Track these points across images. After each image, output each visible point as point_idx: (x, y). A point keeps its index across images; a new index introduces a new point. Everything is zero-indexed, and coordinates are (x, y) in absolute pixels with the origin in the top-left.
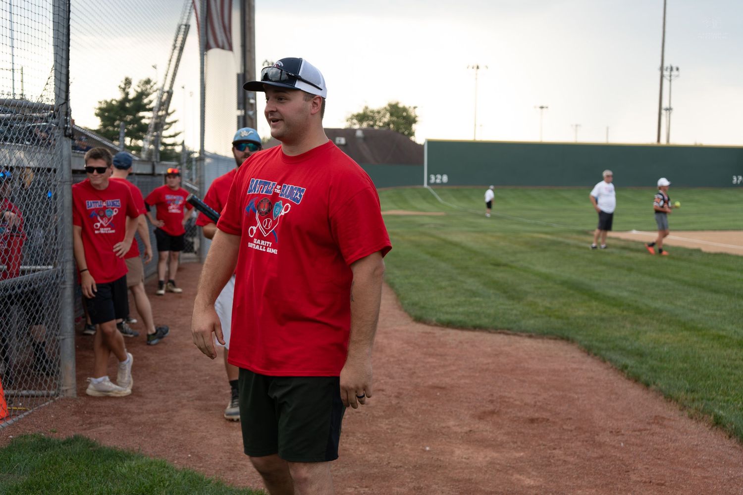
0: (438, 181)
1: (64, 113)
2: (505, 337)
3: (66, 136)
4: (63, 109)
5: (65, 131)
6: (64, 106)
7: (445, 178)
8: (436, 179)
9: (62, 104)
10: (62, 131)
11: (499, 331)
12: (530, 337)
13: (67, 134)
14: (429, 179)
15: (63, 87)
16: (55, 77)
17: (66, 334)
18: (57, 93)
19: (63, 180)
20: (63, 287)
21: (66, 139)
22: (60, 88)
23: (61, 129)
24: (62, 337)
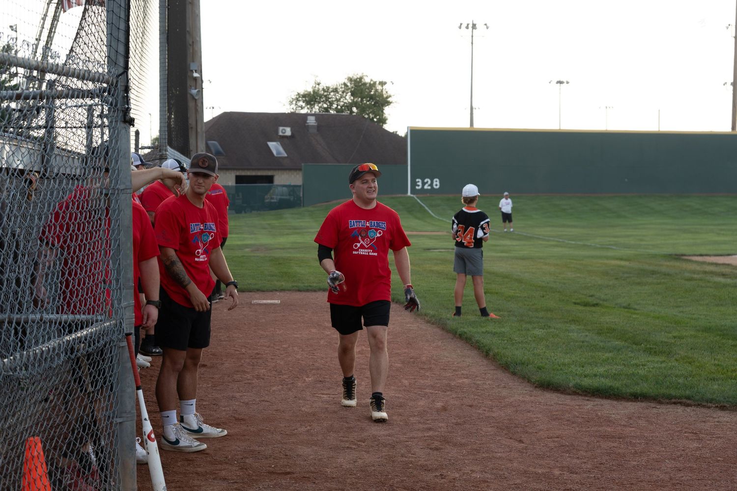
0: (426, 187)
1: (123, 88)
2: (689, 409)
3: (125, 121)
4: (121, 84)
5: (125, 115)
6: (123, 77)
7: (437, 183)
8: (424, 184)
9: (121, 75)
10: (121, 114)
11: (673, 400)
12: (723, 408)
13: (127, 118)
14: (414, 184)
15: (121, 49)
16: (111, 34)
17: (124, 415)
18: (114, 58)
19: (122, 187)
20: (121, 346)
21: (125, 126)
22: (117, 52)
23: (119, 111)
24: (119, 420)
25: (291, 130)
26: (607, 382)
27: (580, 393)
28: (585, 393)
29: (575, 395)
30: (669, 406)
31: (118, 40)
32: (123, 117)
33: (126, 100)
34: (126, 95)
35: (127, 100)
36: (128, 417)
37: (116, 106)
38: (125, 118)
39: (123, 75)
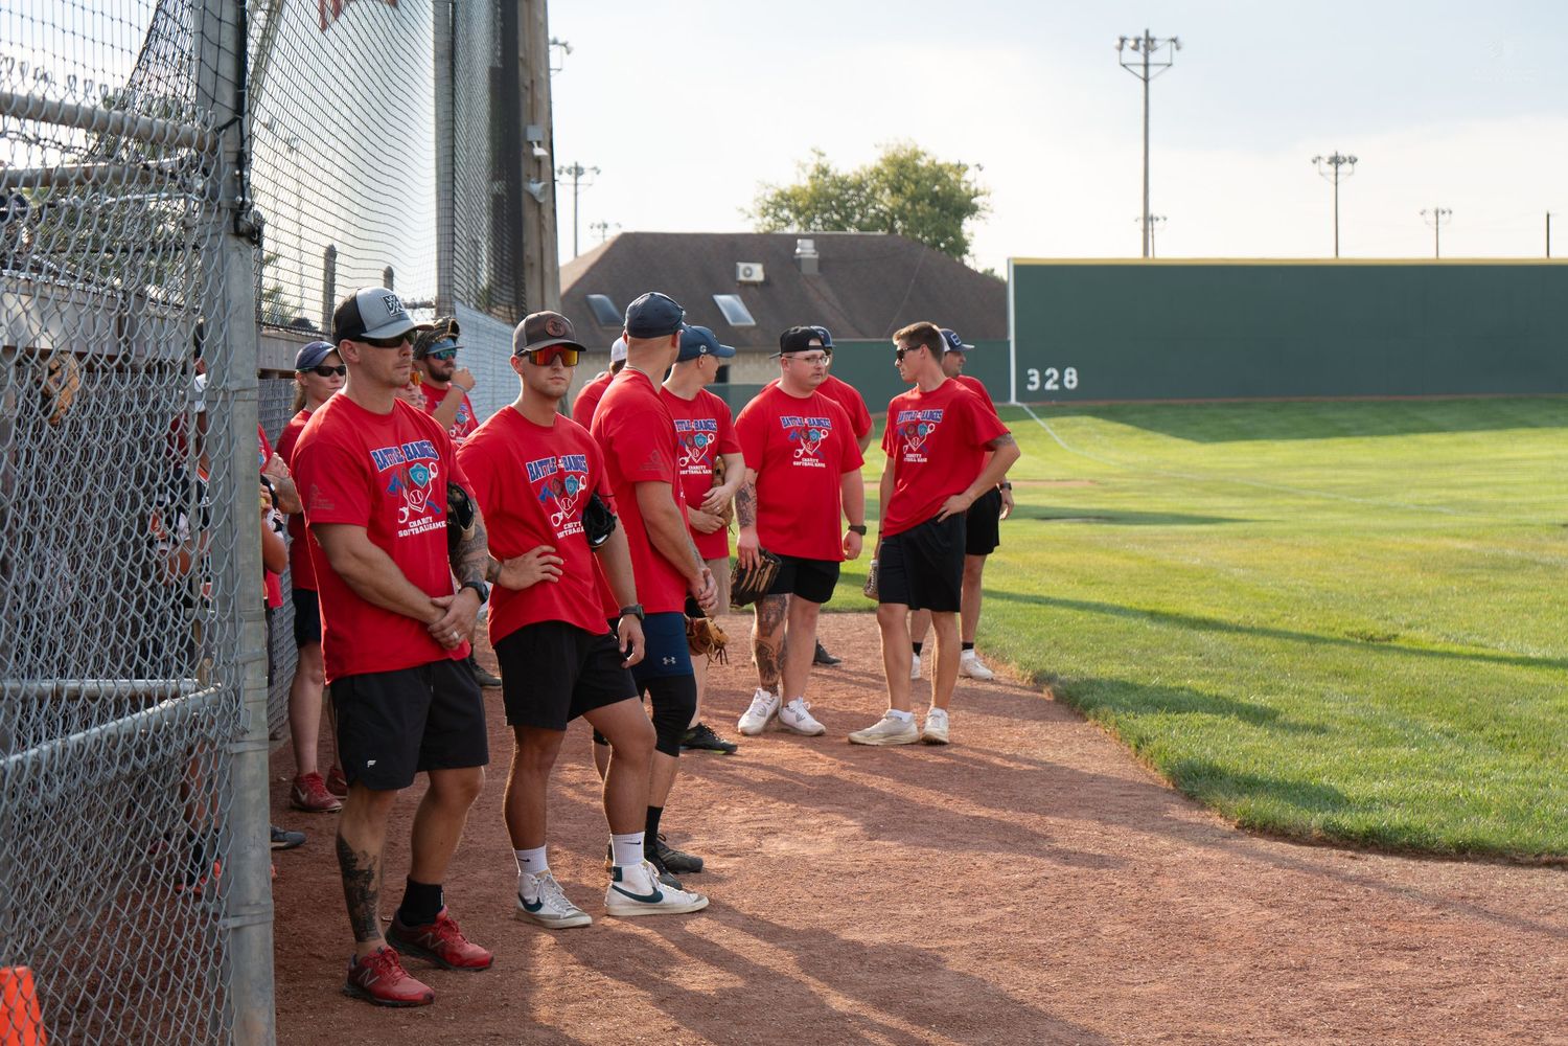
0: (1049, 386)
1: (232, 157)
3: (238, 234)
4: (227, 147)
5: (237, 219)
6: (232, 133)
7: (1071, 378)
8: (1044, 379)
9: (226, 126)
10: (227, 218)
13: (243, 227)
14: (1023, 379)
15: (227, 67)
16: (202, 33)
17: (244, 910)
18: (209, 89)
19: (234, 385)
20: (235, 751)
21: (239, 244)
22: (216, 73)
23: (223, 211)
24: (232, 923)
25: (765, 270)
26: (1394, 818)
27: (1336, 841)
28: (1345, 842)
29: (1323, 846)
30: (1535, 871)
31: (219, 47)
32: (232, 224)
33: (238, 185)
34: (237, 172)
35: (242, 185)
36: (253, 915)
37: (214, 196)
38: (236, 227)
39: (231, 128)
